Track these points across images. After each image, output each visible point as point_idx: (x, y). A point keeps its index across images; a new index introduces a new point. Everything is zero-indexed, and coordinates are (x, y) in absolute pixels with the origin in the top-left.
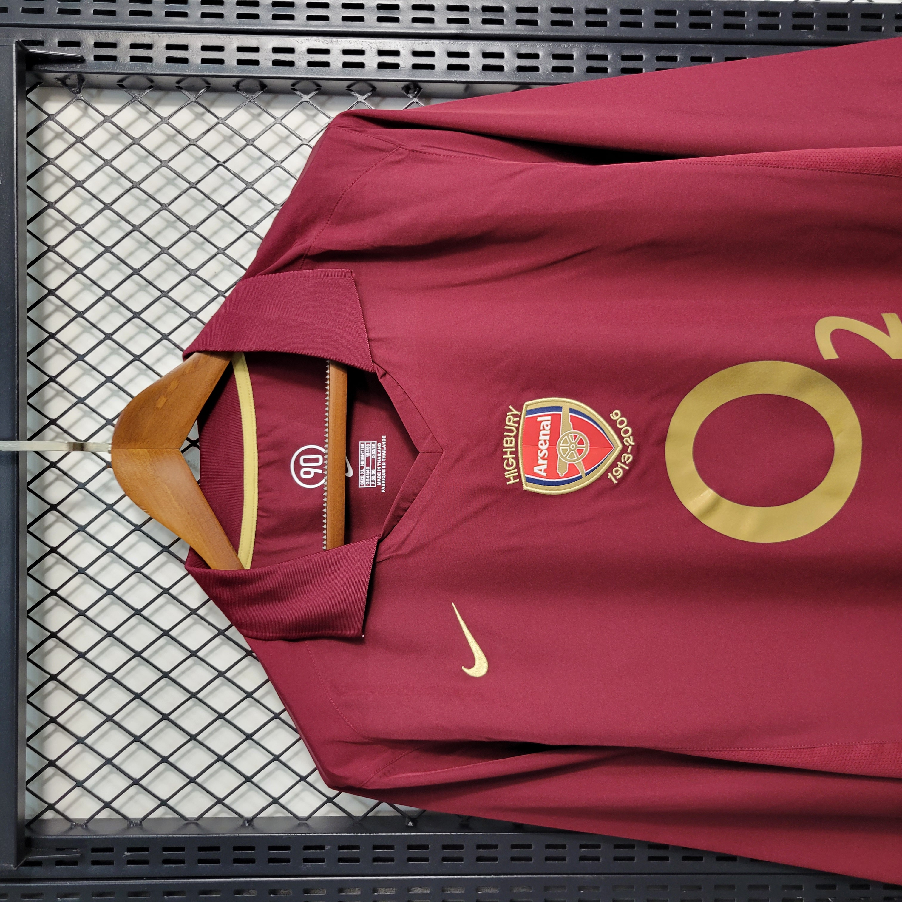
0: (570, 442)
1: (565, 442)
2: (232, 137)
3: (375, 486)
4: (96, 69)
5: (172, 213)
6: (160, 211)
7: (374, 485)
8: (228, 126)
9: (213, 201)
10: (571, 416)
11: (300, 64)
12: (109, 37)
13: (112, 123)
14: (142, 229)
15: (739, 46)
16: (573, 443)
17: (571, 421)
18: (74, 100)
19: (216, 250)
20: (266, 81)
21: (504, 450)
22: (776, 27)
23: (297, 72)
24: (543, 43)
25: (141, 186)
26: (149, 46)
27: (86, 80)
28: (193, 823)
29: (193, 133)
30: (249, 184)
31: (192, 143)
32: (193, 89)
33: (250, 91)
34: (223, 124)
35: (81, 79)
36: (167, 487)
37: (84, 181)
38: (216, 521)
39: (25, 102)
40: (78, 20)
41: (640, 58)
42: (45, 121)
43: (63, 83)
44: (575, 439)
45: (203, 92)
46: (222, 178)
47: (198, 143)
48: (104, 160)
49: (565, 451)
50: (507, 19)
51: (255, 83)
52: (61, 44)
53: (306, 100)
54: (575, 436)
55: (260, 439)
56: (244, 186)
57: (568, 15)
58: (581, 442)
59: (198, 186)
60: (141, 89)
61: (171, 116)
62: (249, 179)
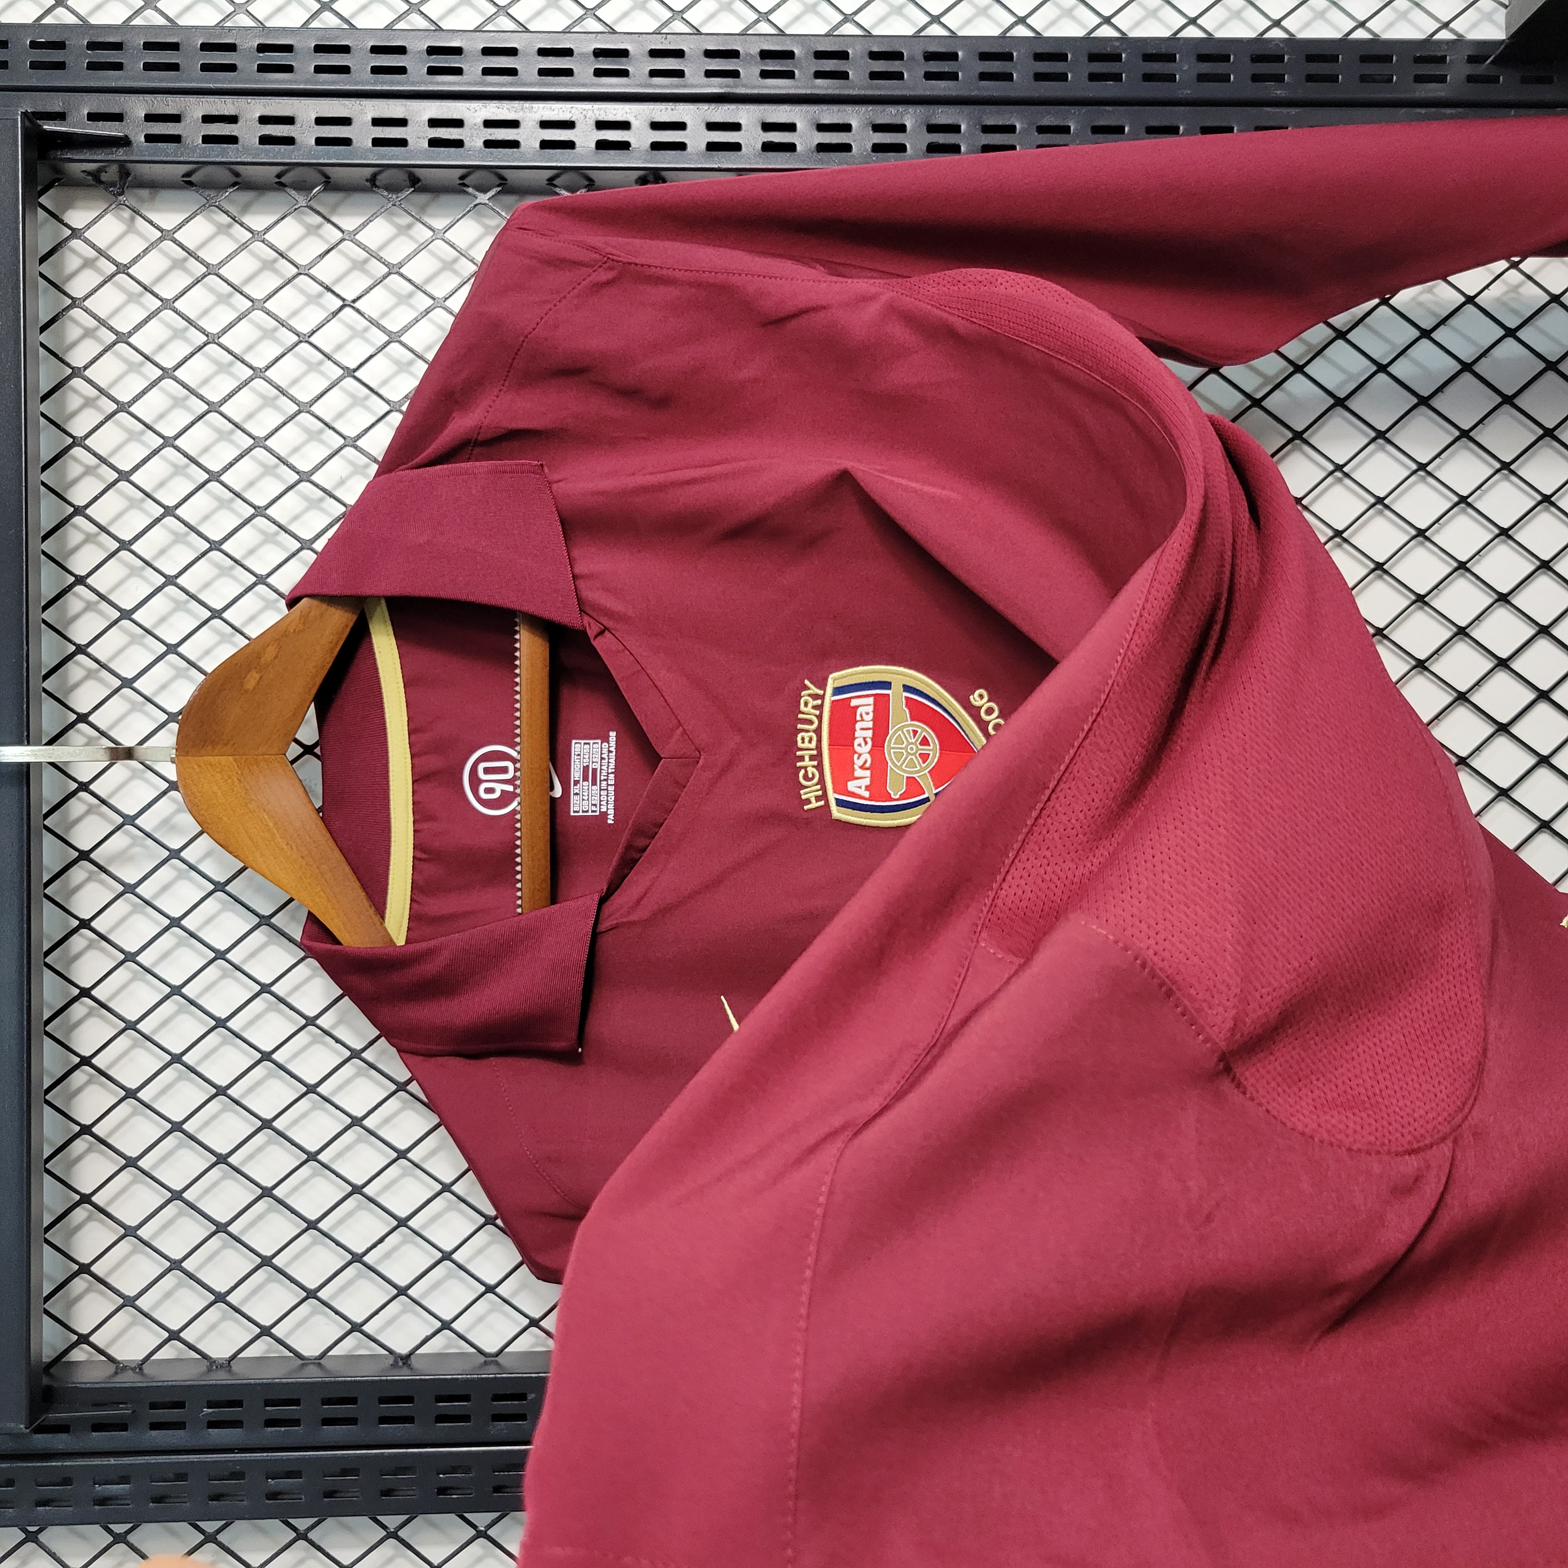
0: (907, 740)
1: (899, 741)
2: (366, 261)
3: (598, 813)
4: (149, 155)
5: (270, 382)
6: (251, 379)
7: (595, 811)
8: (359, 244)
9: (336, 363)
10: (907, 698)
11: (473, 144)
12: (169, 105)
13: (175, 241)
14: (223, 409)
15: (1168, 108)
16: (912, 743)
17: (907, 706)
18: (113, 206)
19: (341, 441)
20: (419, 172)
21: (799, 753)
22: (1225, 78)
23: (469, 157)
24: (857, 108)
25: (222, 340)
26: (233, 119)
27: (133, 174)
28: (314, 1363)
29: (304, 255)
30: (393, 336)
31: (303, 271)
32: (303, 187)
33: (393, 188)
34: (352, 241)
35: (124, 173)
36: (266, 817)
37: (130, 334)
38: (347, 869)
39: (36, 210)
40: (119, 79)
41: (1011, 129)
42: (67, 239)
43: (96, 180)
44: (915, 736)
45: (319, 192)
46: (351, 327)
47: (312, 272)
48: (161, 300)
49: (899, 755)
50: (800, 70)
51: (401, 176)
52: (93, 117)
53: (483, 202)
54: (915, 732)
55: (413, 737)
56: (386, 338)
57: (897, 63)
58: (925, 742)
59: (312, 339)
60: (221, 187)
61: (268, 229)
62: (394, 328)
